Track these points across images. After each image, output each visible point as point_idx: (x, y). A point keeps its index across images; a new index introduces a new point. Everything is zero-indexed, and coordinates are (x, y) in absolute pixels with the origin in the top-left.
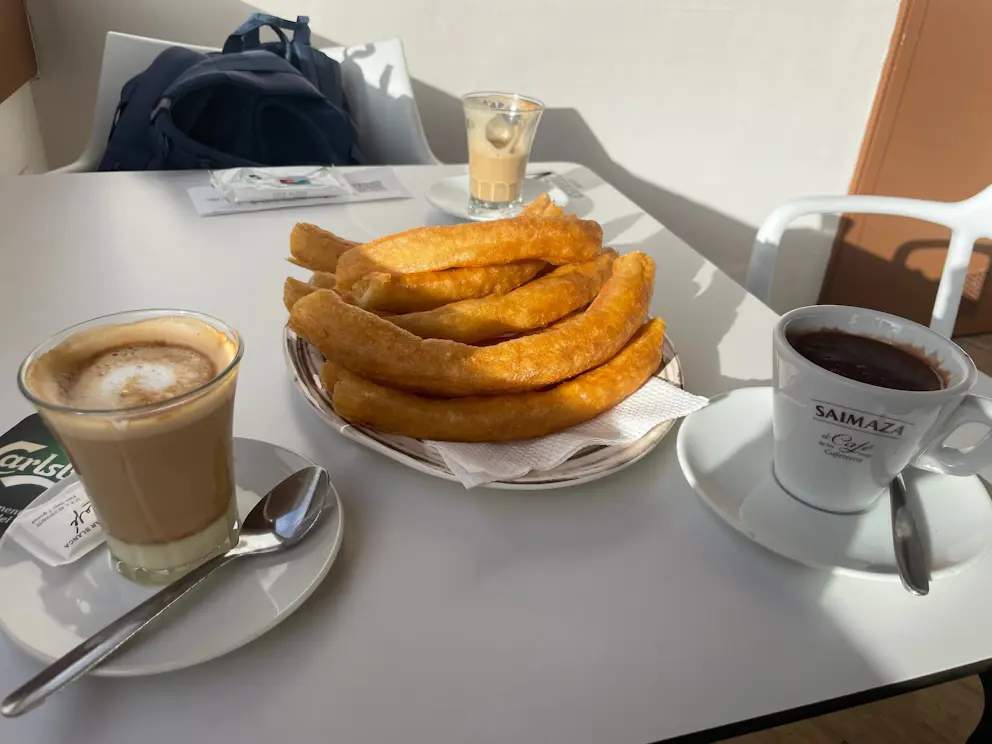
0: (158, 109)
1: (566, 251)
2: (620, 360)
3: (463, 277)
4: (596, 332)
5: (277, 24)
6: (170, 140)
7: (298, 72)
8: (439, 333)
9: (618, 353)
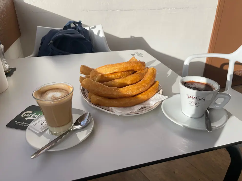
0: (50, 43)
1: (138, 68)
2: (149, 90)
3: (116, 74)
4: (144, 84)
5: (74, 23)
6: (53, 50)
7: (79, 33)
8: (112, 86)
9: (149, 88)
